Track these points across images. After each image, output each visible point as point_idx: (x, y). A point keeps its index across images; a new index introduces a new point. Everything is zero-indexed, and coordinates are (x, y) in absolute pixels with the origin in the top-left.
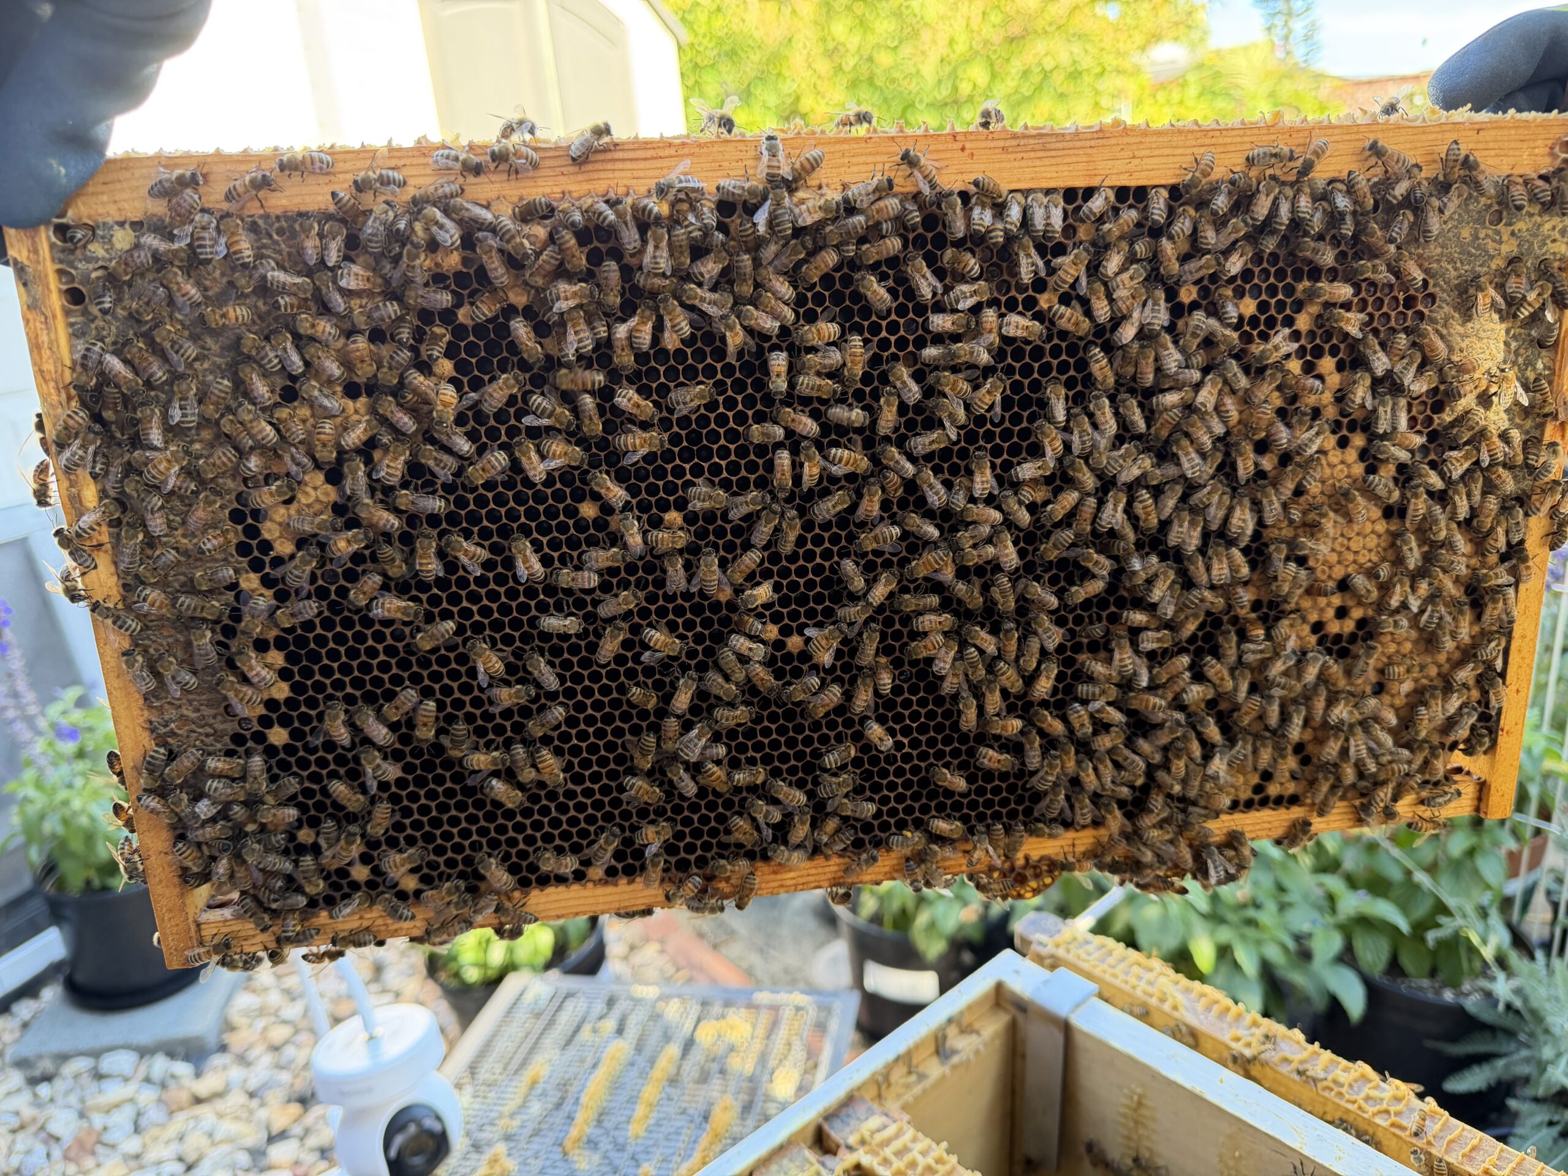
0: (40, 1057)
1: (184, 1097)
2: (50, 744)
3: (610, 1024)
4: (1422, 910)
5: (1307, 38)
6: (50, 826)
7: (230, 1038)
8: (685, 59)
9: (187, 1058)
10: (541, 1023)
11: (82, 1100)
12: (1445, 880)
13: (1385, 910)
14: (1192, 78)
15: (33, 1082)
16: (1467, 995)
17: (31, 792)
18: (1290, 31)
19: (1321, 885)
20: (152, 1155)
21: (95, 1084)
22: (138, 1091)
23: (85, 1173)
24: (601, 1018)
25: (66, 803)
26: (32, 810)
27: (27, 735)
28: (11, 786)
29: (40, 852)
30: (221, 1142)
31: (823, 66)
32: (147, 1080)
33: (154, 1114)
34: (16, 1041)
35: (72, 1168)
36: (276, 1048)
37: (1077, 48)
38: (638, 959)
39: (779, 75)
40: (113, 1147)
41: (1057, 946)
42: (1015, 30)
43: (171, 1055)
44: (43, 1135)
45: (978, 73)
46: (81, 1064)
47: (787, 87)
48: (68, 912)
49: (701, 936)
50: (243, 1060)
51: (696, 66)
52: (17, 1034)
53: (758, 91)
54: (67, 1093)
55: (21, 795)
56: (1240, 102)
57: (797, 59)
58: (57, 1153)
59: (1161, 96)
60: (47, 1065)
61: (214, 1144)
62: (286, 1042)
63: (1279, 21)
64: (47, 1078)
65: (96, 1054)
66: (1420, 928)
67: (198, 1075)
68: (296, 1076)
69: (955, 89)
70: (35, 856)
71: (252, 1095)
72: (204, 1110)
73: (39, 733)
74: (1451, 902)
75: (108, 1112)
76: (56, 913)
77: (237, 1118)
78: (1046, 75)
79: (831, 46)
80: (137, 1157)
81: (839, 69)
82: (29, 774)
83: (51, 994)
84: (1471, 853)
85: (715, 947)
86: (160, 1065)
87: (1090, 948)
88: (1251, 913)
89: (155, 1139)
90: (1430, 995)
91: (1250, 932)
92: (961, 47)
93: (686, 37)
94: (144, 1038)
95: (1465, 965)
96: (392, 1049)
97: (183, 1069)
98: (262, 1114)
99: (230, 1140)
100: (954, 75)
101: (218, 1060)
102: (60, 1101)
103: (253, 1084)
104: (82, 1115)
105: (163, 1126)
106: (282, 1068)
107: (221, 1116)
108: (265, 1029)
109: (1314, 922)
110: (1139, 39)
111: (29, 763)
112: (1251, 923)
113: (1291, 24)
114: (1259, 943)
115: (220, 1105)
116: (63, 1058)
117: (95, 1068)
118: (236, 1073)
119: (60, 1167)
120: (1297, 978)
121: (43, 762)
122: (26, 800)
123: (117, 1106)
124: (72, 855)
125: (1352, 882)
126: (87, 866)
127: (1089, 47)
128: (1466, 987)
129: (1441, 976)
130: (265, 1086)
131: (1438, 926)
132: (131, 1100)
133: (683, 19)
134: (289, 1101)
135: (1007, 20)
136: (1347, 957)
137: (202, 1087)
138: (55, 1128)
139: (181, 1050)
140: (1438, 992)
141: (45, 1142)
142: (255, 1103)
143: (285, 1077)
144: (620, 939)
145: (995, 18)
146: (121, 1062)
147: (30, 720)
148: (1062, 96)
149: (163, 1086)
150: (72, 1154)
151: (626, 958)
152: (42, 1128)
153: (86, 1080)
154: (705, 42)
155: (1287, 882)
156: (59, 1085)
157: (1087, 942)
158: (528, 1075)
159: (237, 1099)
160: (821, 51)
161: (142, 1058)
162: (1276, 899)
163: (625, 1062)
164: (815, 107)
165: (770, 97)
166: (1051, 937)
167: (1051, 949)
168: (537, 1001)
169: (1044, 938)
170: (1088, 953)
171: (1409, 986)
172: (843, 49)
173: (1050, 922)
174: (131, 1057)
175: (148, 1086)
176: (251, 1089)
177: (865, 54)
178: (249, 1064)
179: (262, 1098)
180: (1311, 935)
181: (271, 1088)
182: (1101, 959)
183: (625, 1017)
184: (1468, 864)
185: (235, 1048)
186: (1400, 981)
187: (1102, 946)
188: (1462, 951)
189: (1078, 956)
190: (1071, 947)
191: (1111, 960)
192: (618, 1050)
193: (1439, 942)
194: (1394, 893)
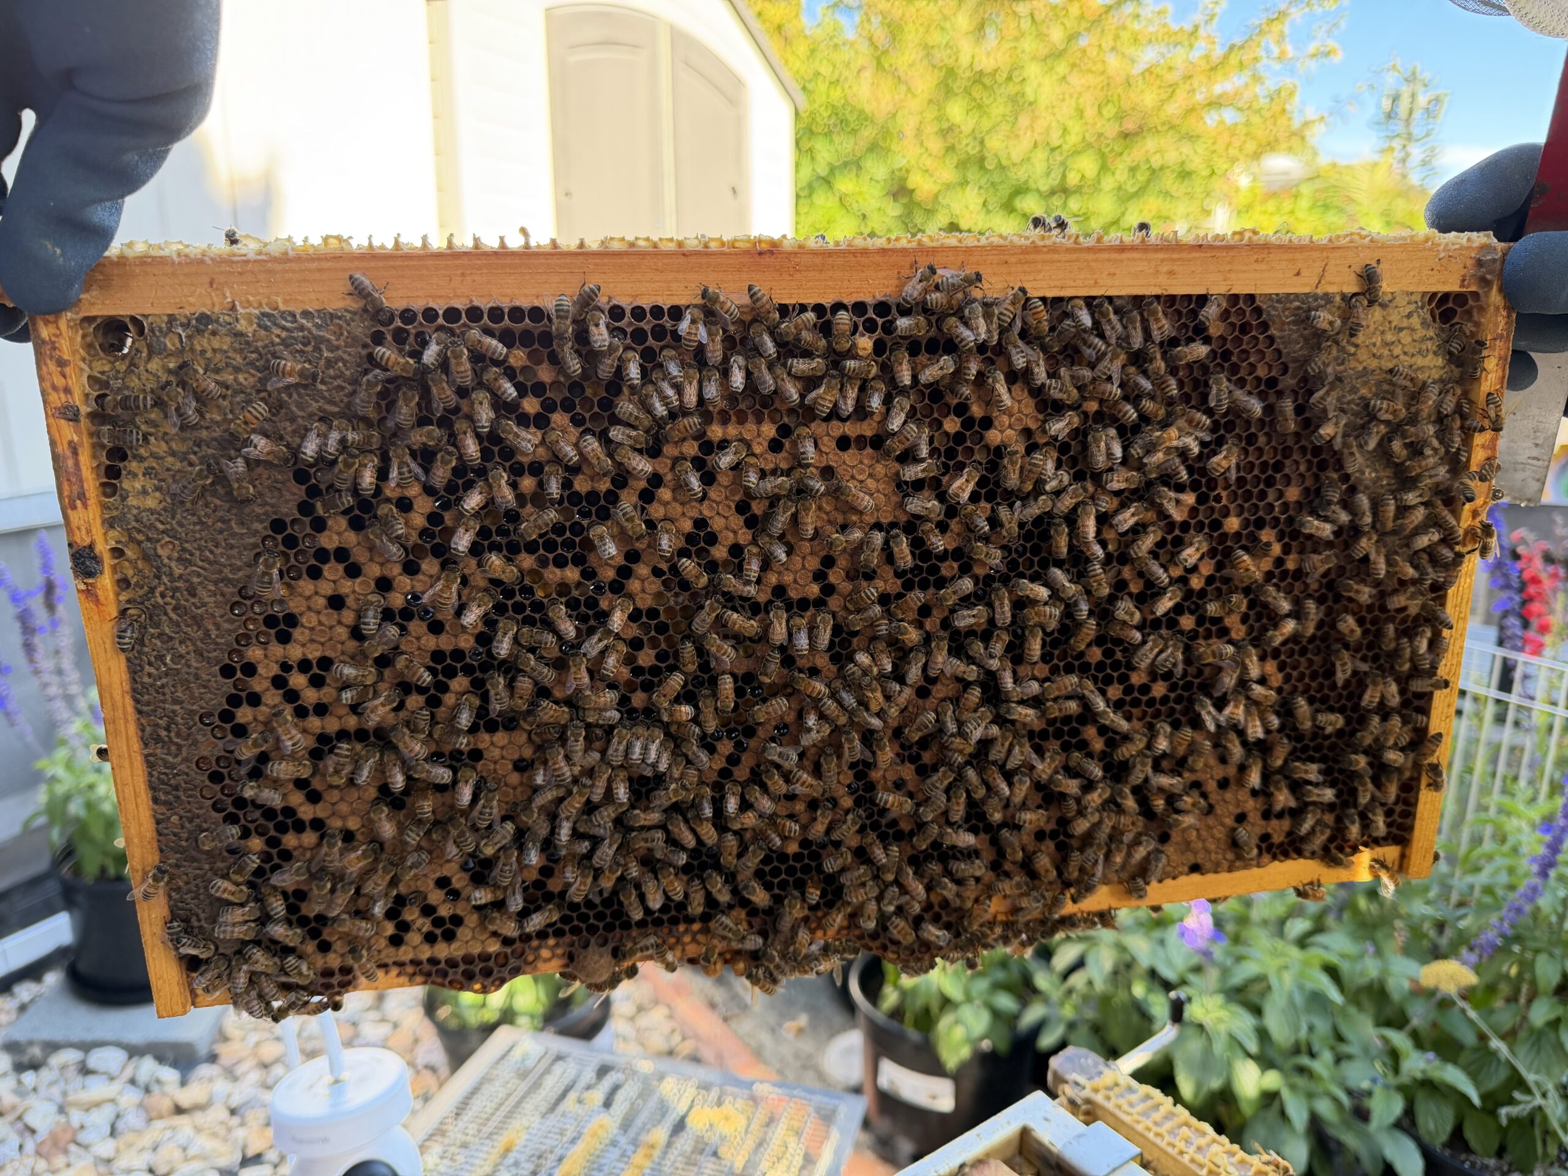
0: (31, 1043)
1: (166, 1104)
2: (87, 726)
3: (598, 1096)
4: (1495, 1080)
5: (1424, 163)
6: (75, 808)
7: (221, 1049)
8: (801, 125)
9: (175, 1065)
10: (523, 1087)
11: (65, 1094)
12: (1522, 1050)
13: (1454, 1076)
14: (1306, 190)
15: (20, 1068)
17: (60, 771)
18: (1408, 155)
19: (1385, 1040)
20: (122, 1163)
21: (80, 1078)
22: (120, 1093)
23: (54, 1172)
24: (588, 1088)
25: (91, 787)
26: (60, 789)
27: (65, 714)
28: (41, 764)
29: (61, 834)
30: (194, 1158)
31: (936, 145)
32: (133, 1082)
33: (133, 1119)
34: (10, 1024)
35: (42, 1165)
36: (265, 1066)
37: (1186, 149)
38: (644, 1021)
39: (889, 149)
40: (86, 1147)
41: (1096, 1090)
42: (1130, 126)
43: (160, 1059)
44: (20, 1125)
45: (1087, 165)
46: (70, 1056)
47: (896, 162)
48: (80, 898)
49: (712, 1006)
50: (231, 1075)
51: (811, 133)
52: (13, 1016)
53: (868, 162)
54: (52, 1083)
55: (49, 774)
56: (1352, 218)
58: (30, 1146)
59: (1271, 205)
60: (36, 1051)
61: (187, 1159)
62: (276, 1061)
63: (1397, 144)
64: (35, 1066)
65: (86, 1047)
66: (1493, 1101)
67: (183, 1083)
69: (1064, 179)
70: (56, 836)
71: (233, 1112)
72: (183, 1121)
73: (77, 714)
74: (1530, 1077)
75: (87, 1110)
76: (68, 898)
77: (214, 1135)
78: (1154, 172)
79: (945, 125)
80: (109, 1161)
81: (951, 149)
82: (61, 754)
83: (53, 979)
84: (1554, 1025)
85: (726, 1020)
86: (148, 1067)
87: (1133, 1098)
88: (1305, 1060)
89: (129, 1146)
91: (1300, 1081)
92: (1073, 139)
93: (804, 104)
94: (136, 1037)
95: (1540, 1148)
96: (356, 1097)
97: (169, 1075)
98: (240, 1134)
99: (202, 1157)
100: (1064, 165)
101: (205, 1070)
102: (43, 1091)
103: (235, 1102)
104: (62, 1110)
105: (139, 1132)
106: (266, 1088)
107: (198, 1130)
108: (258, 1044)
109: (1374, 1080)
110: (1252, 147)
111: (63, 742)
112: (1302, 1070)
113: (1409, 149)
114: (1310, 1096)
115: (199, 1117)
116: (53, 1047)
117: (83, 1062)
118: (221, 1086)
119: (30, 1161)
120: (1350, 1140)
121: (76, 743)
122: (54, 779)
123: (97, 1105)
124: (91, 841)
125: (1419, 1041)
126: (105, 854)
128: (1537, 1174)
129: (1508, 1157)
130: (248, 1104)
131: (1512, 1102)
132: (112, 1101)
133: (804, 88)
134: (265, 1126)
135: (1121, 116)
136: (1407, 1124)
137: (185, 1097)
138: (31, 1120)
139: (170, 1055)
140: (1505, 1175)
141: (21, 1134)
142: (236, 1120)
144: (628, 998)
145: (1109, 111)
146: (108, 1059)
147: (69, 699)
148: (1169, 195)
149: (147, 1090)
150: (45, 1149)
151: (632, 1019)
152: (20, 1118)
153: (72, 1072)
154: (822, 110)
155: (1345, 1030)
156: (45, 1074)
157: (1130, 1089)
158: (502, 1141)
159: (218, 1113)
160: (936, 129)
161: (130, 1057)
162: (1332, 1048)
163: (607, 1141)
164: (922, 184)
165: (878, 170)
166: (1089, 1079)
167: (1087, 1093)
168: (523, 1060)
169: (1081, 1080)
170: (1131, 1105)
171: (1473, 1164)
172: (957, 131)
173: (1090, 1061)
174: (120, 1055)
175: (132, 1088)
176: (234, 1105)
177: (979, 136)
178: (235, 1079)
179: (243, 1117)
180: (1369, 1094)
181: (253, 1108)
182: (1145, 1114)
183: (615, 1089)
184: (1552, 1036)
185: (225, 1060)
186: (1463, 1157)
187: (1148, 1097)
188: (1538, 1133)
189: (1119, 1107)
190: (1111, 1094)
191: (1157, 1116)
192: (601, 1126)
193: (1512, 1120)
194: (1465, 1057)
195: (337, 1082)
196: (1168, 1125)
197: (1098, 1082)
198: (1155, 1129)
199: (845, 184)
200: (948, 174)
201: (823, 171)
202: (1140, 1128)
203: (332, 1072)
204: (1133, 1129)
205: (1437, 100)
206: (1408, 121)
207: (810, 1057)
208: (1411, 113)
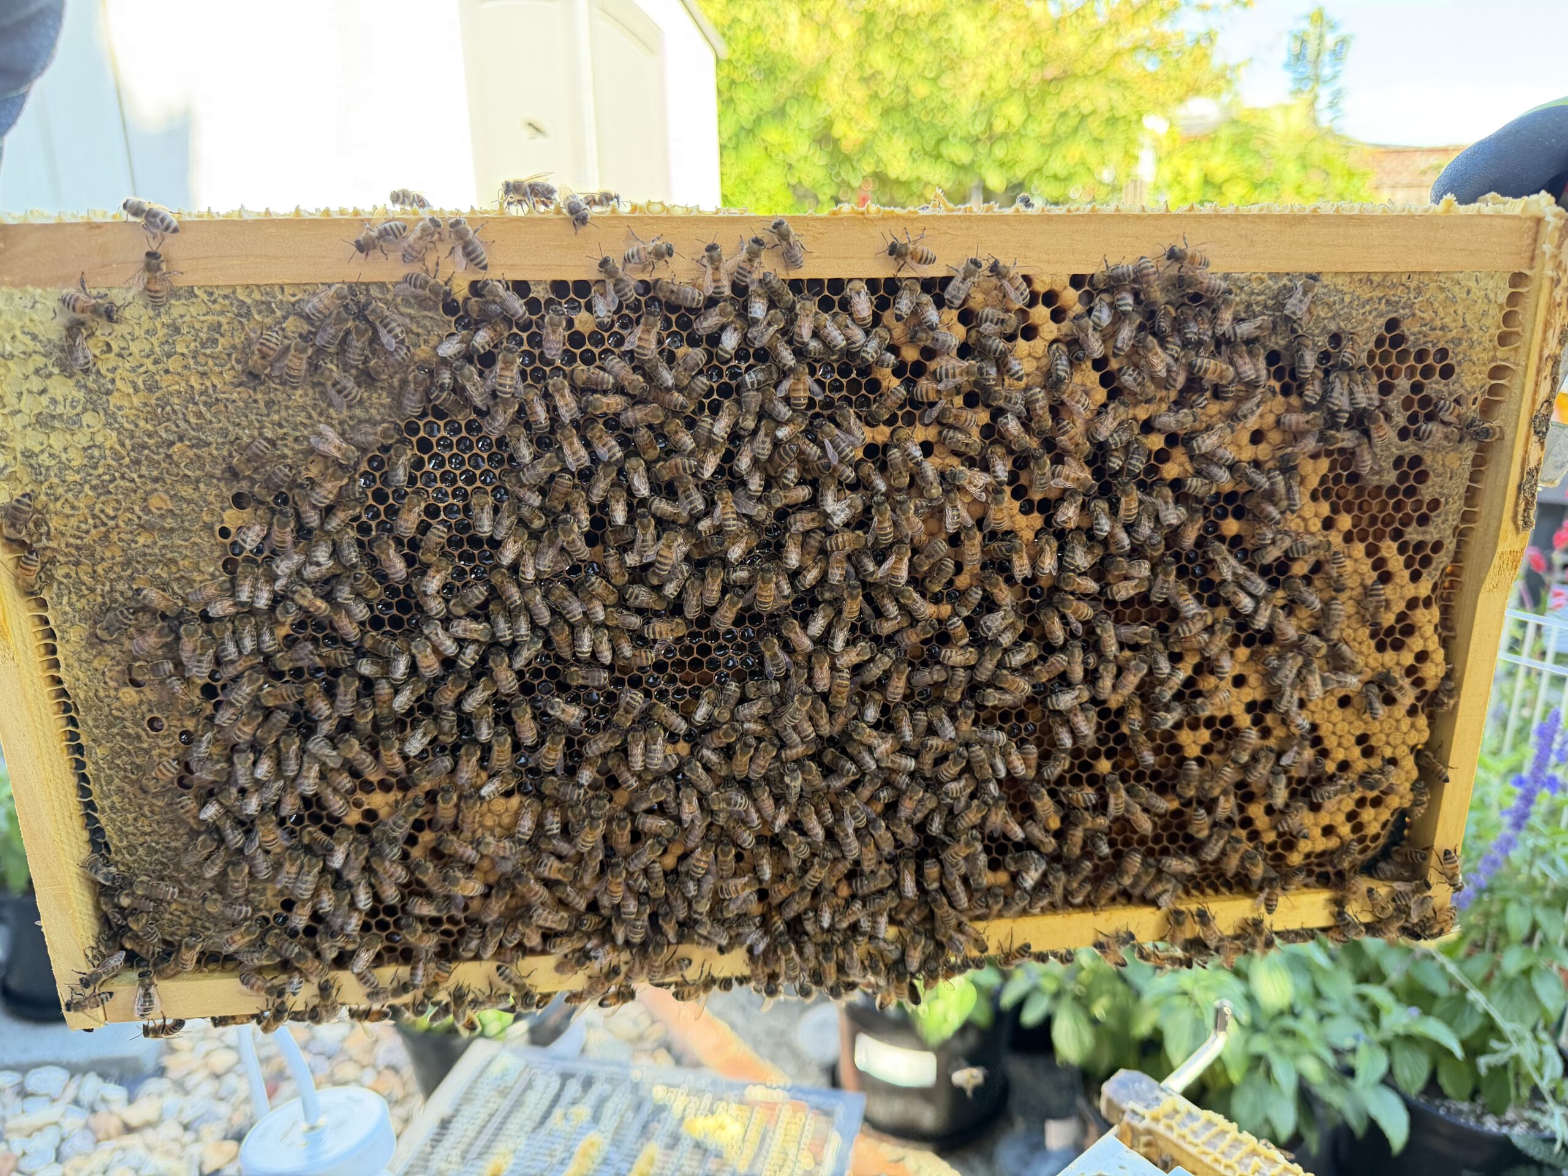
1: (114, 1124)
3: (584, 1111)
4: (1471, 1027)
5: (1332, 105)
7: (170, 1064)
8: (724, 74)
9: (120, 1081)
12: (1498, 997)
13: (1436, 1029)
14: (1223, 133)
16: (1512, 1124)
18: (1316, 97)
19: (1364, 996)
21: (18, 1101)
22: (63, 1115)
24: (574, 1103)
31: (860, 93)
32: (76, 1102)
33: (80, 1142)
36: (217, 1076)
37: (1115, 95)
39: (815, 97)
42: (1051, 71)
43: (104, 1076)
45: (1014, 111)
46: (7, 1079)
47: (822, 111)
50: (180, 1086)
51: (733, 83)
53: (792, 110)
57: (834, 83)
59: (1190, 151)
62: (229, 1070)
63: (1306, 86)
65: (24, 1069)
66: (1472, 1051)
67: (131, 1101)
68: (235, 1109)
69: (990, 125)
71: (186, 1127)
72: (133, 1140)
74: (1506, 1025)
75: (29, 1136)
77: (168, 1153)
78: (1083, 118)
79: (869, 72)
81: (875, 96)
84: (1527, 972)
86: (92, 1085)
89: (77, 1170)
90: (1472, 1122)
91: (1288, 1044)
92: (999, 84)
93: (725, 53)
94: (77, 1056)
95: (1513, 1092)
97: (116, 1093)
98: (195, 1150)
100: (990, 113)
101: (153, 1085)
103: (187, 1116)
105: (87, 1156)
106: (222, 1099)
107: (150, 1148)
108: (207, 1054)
109: (1357, 1038)
110: (1179, 90)
112: (1289, 1033)
113: (1318, 90)
114: (1296, 1056)
115: (149, 1135)
117: (21, 1085)
118: (172, 1100)
120: (1334, 1097)
123: (40, 1129)
125: (1399, 996)
127: (1127, 94)
128: (1510, 1115)
129: (1480, 1101)
130: (201, 1118)
131: (1489, 1050)
132: (56, 1123)
133: (724, 35)
134: (225, 1138)
135: (1047, 62)
136: (1388, 1081)
137: (135, 1115)
139: (115, 1072)
140: (1479, 1118)
142: (189, 1136)
143: (223, 1109)
145: (1035, 58)
146: (47, 1079)
148: (1098, 141)
149: (93, 1111)
153: (10, 1095)
154: (743, 58)
155: (1323, 987)
157: (1191, 1117)
159: (170, 1130)
160: (857, 76)
161: (72, 1076)
162: (1314, 1006)
163: (600, 1160)
164: (848, 134)
165: (804, 118)
166: (1147, 1107)
167: (1147, 1123)
168: (503, 1076)
169: (1140, 1109)
170: (1195, 1133)
171: (1449, 1110)
172: (879, 77)
173: (1144, 1086)
174: (62, 1075)
175: (76, 1108)
176: (185, 1121)
177: (901, 83)
178: (187, 1093)
179: (197, 1131)
180: (1353, 1050)
181: (207, 1121)
182: (1209, 1143)
183: (602, 1101)
184: (1524, 982)
185: (174, 1073)
186: (1437, 1102)
187: (1210, 1124)
188: (1511, 1075)
189: (1184, 1137)
190: (1173, 1123)
191: (1224, 1145)
192: (592, 1144)
193: (1490, 1069)
194: (1439, 1007)
195: (312, 1128)
196: (1238, 1154)
197: (1158, 1110)
198: (1225, 1161)
199: (772, 134)
200: (872, 122)
201: (747, 120)
202: (1208, 1160)
203: (307, 1119)
204: (1201, 1161)
205: (1343, 42)
206: (1316, 62)
207: (783, 1033)
208: (1319, 55)
